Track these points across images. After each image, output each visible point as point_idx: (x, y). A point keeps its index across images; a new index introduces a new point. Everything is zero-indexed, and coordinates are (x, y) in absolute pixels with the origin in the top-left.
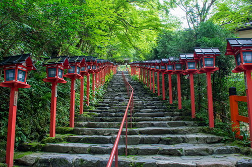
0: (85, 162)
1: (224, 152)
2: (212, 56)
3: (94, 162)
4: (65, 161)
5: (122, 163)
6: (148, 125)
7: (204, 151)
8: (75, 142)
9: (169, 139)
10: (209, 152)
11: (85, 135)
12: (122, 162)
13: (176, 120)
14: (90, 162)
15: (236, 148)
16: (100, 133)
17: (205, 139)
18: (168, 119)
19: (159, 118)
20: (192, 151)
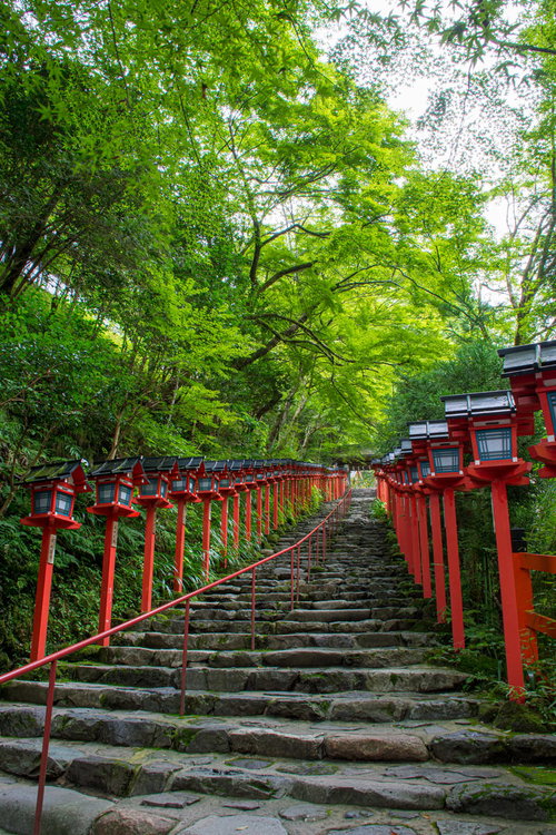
0: (70, 722)
1: (436, 715)
2: (507, 421)
3: (89, 724)
4: (29, 719)
5: (149, 727)
6: (298, 641)
7: (383, 709)
8: (89, 681)
9: (319, 677)
10: (395, 714)
11: (123, 664)
12: (151, 725)
13: (391, 630)
14: (81, 723)
15: (471, 704)
16: (163, 660)
17: (415, 680)
18: (368, 626)
19: (344, 623)
20: (349, 707)
